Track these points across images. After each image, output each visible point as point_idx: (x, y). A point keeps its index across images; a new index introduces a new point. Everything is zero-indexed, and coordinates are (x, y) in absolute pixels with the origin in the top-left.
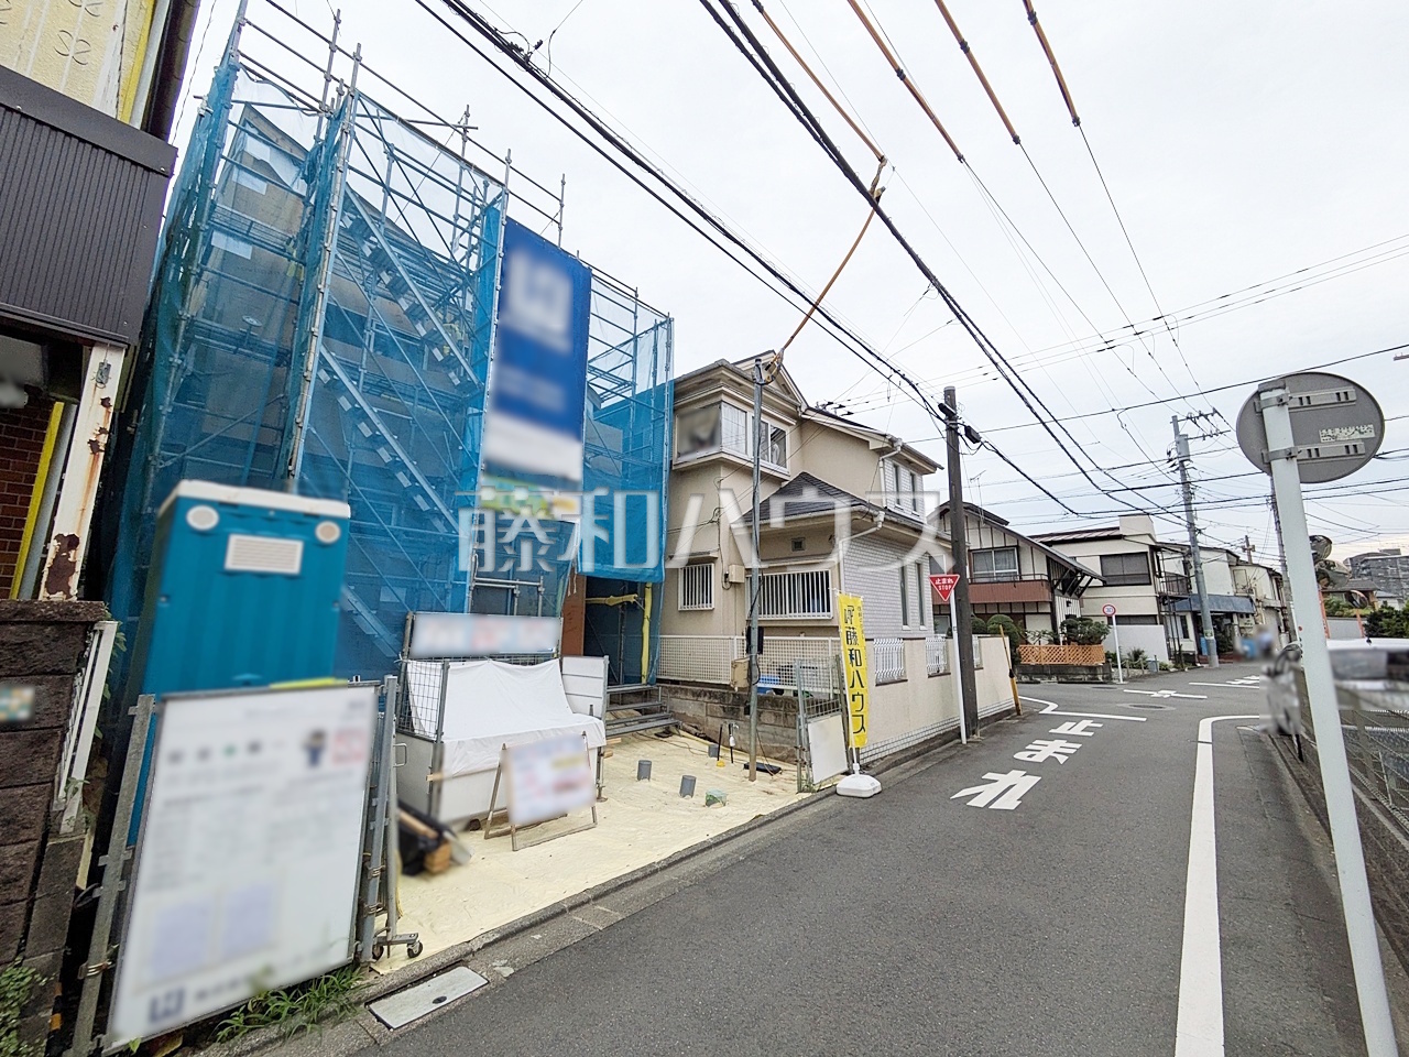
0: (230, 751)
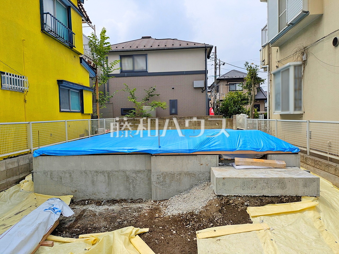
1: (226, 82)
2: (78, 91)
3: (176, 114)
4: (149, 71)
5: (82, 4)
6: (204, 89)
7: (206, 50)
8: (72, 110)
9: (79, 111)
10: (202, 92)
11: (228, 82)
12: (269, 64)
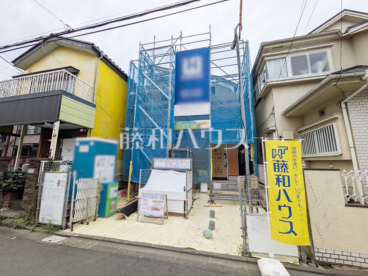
0: (50, 181)
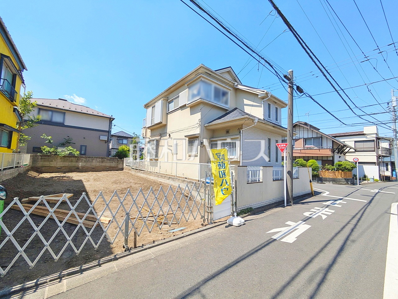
1: (117, 137)
2: (8, 132)
3: (85, 154)
4: (65, 124)
5: (22, 72)
6: (107, 141)
7: (110, 120)
8: (2, 146)
9: (6, 146)
10: (105, 143)
11: (118, 138)
12: (146, 136)
